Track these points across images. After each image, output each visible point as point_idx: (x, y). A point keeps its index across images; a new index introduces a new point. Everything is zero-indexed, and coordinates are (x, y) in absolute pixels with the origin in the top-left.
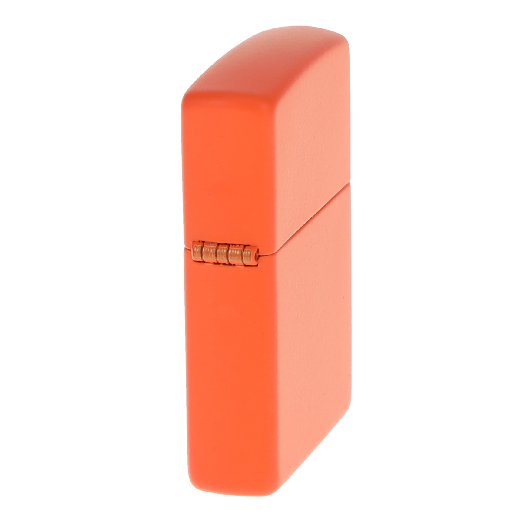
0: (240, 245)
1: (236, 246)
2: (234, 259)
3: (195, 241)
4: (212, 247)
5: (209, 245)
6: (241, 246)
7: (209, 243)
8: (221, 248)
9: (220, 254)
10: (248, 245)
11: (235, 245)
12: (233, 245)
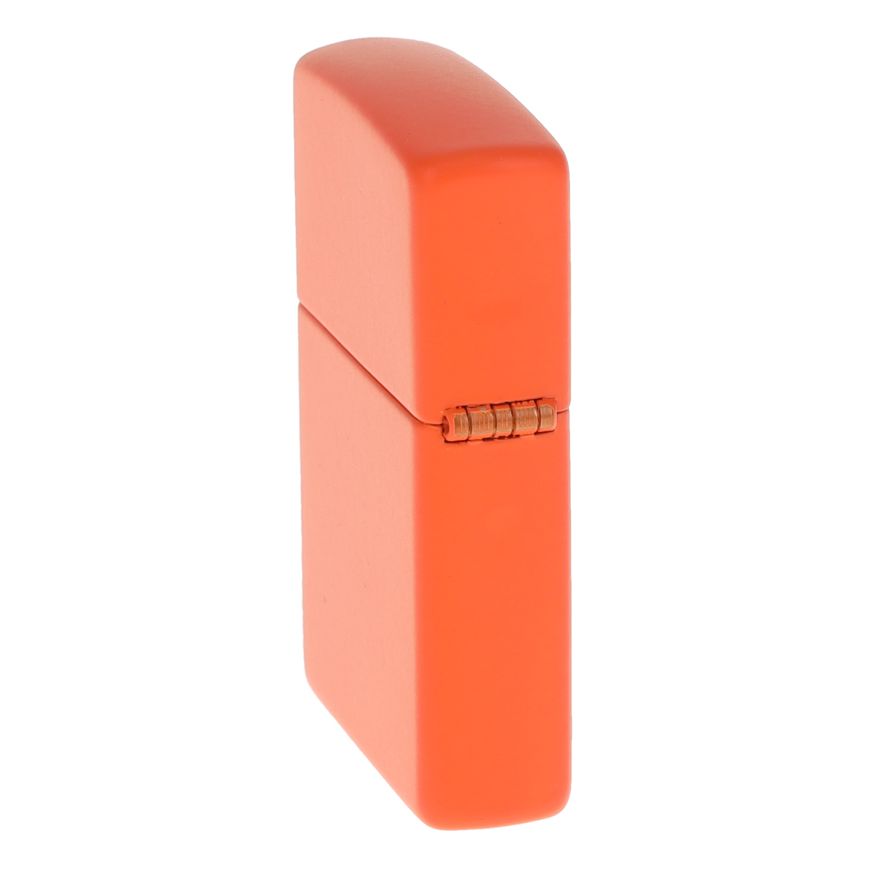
0: (528, 401)
1: (524, 403)
2: (525, 425)
3: (449, 408)
4: (485, 412)
5: (479, 410)
6: (530, 401)
7: (475, 407)
8: (500, 412)
9: (501, 421)
10: (541, 399)
11: (521, 402)
12: (516, 402)
